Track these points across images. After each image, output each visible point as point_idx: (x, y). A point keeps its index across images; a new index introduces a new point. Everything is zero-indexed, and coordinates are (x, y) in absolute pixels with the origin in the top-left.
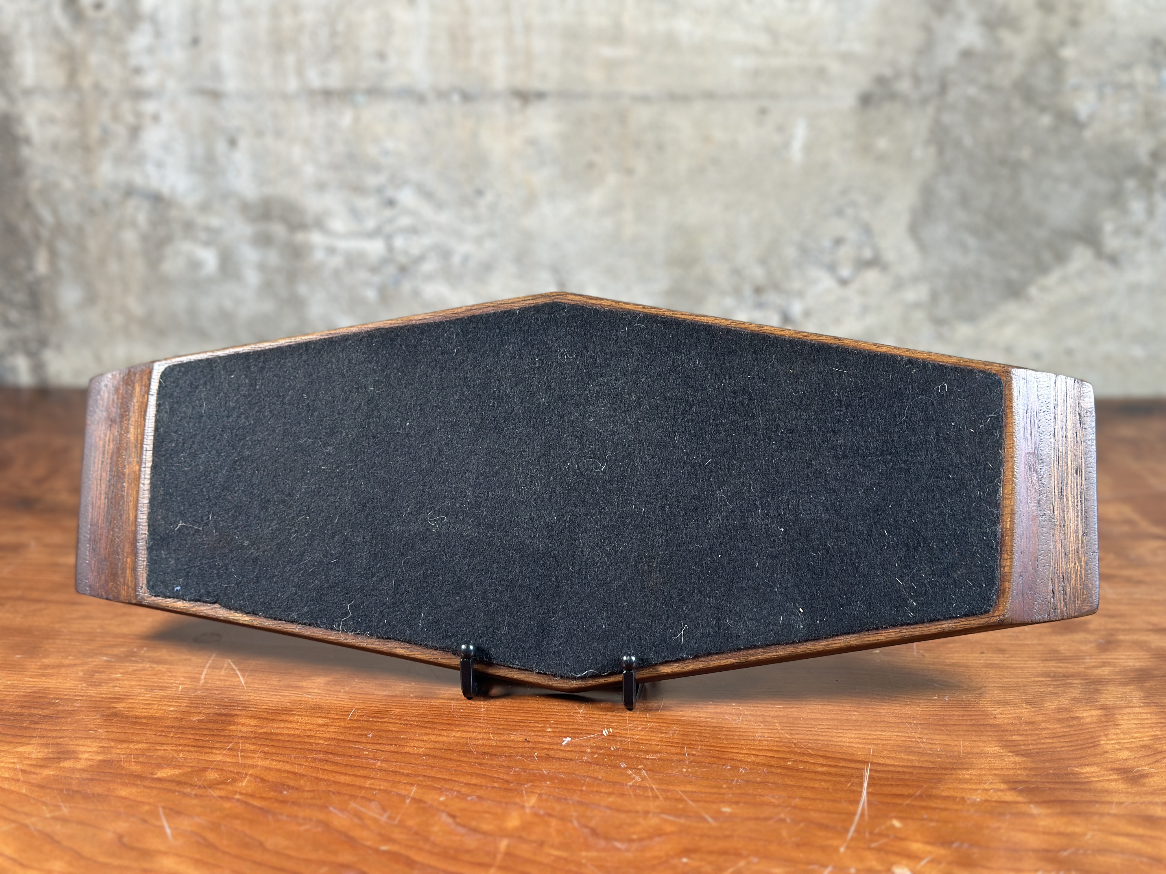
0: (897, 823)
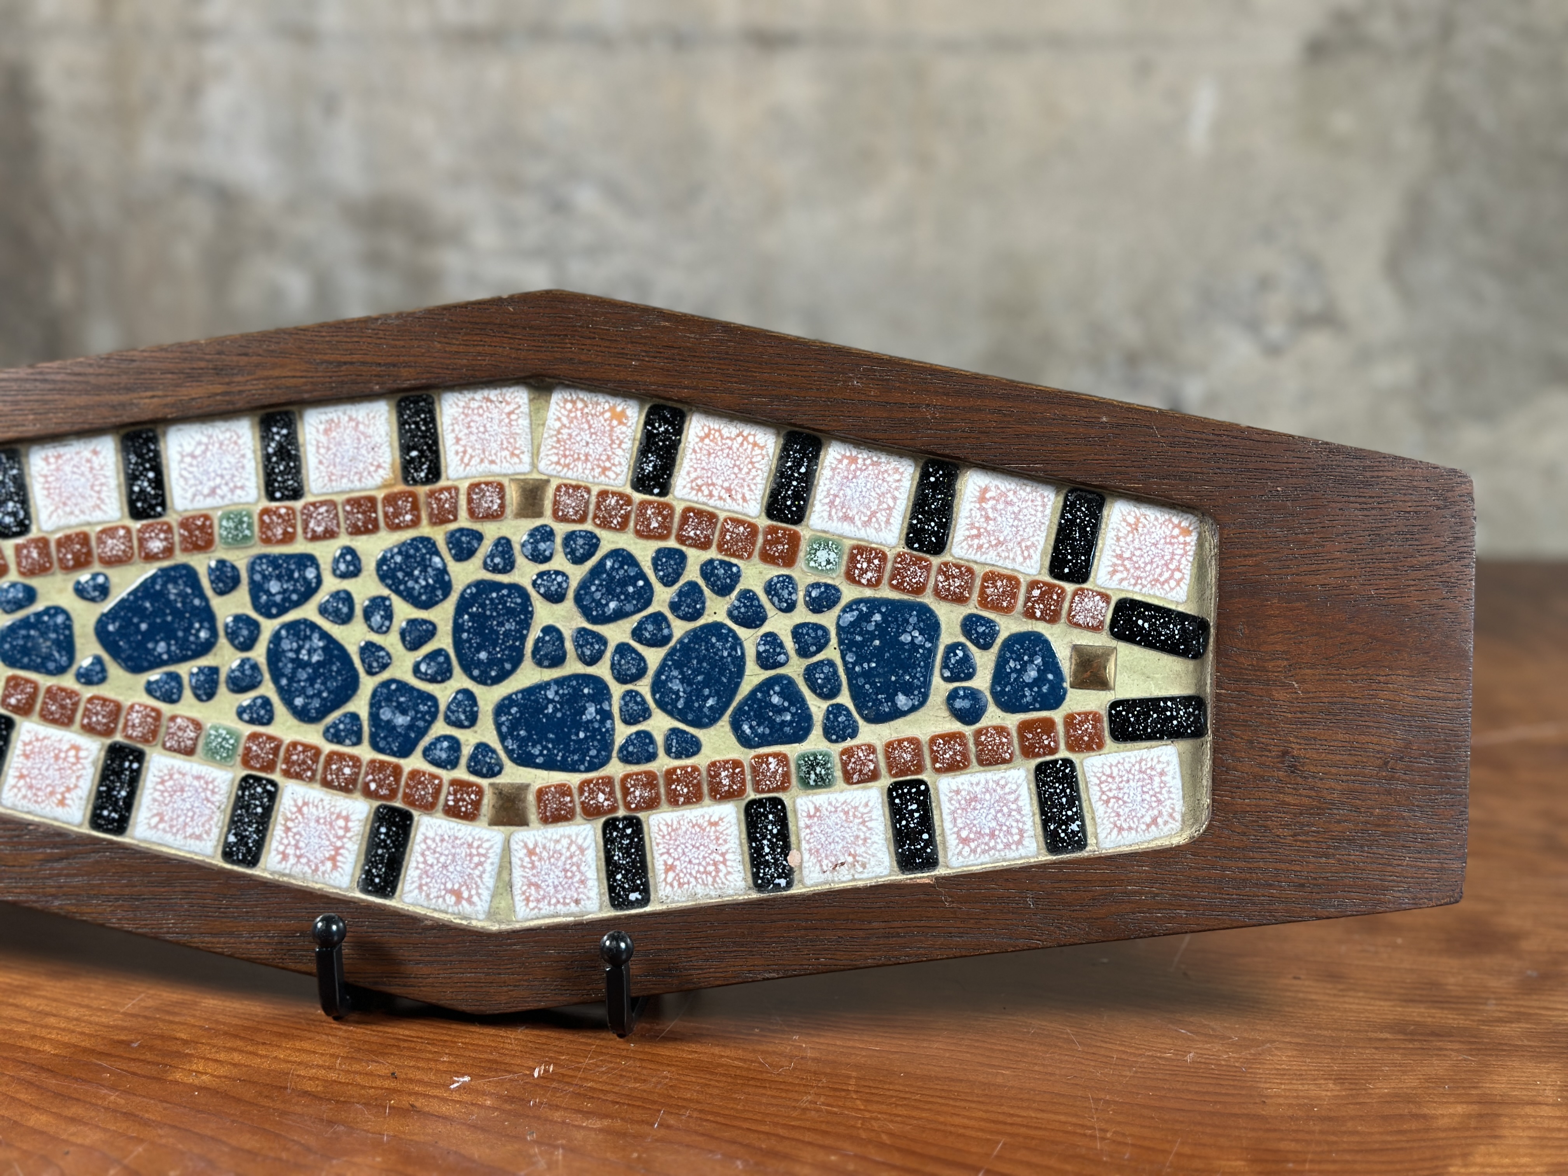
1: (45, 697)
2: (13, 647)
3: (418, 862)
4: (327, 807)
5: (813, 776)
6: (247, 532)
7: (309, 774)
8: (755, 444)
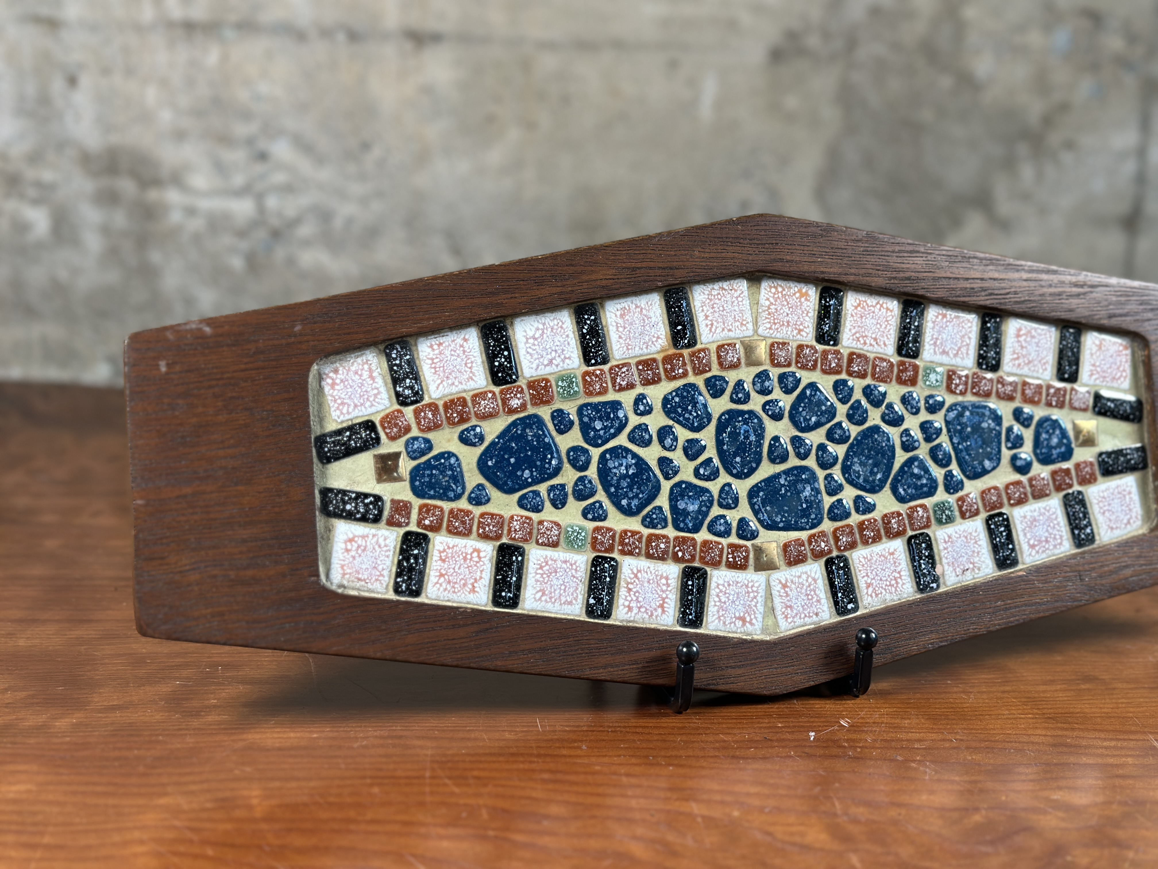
1: (449, 517)
2: (422, 484)
3: (715, 602)
4: (653, 572)
5: (944, 517)
6: (576, 389)
7: (637, 551)
8: (887, 309)
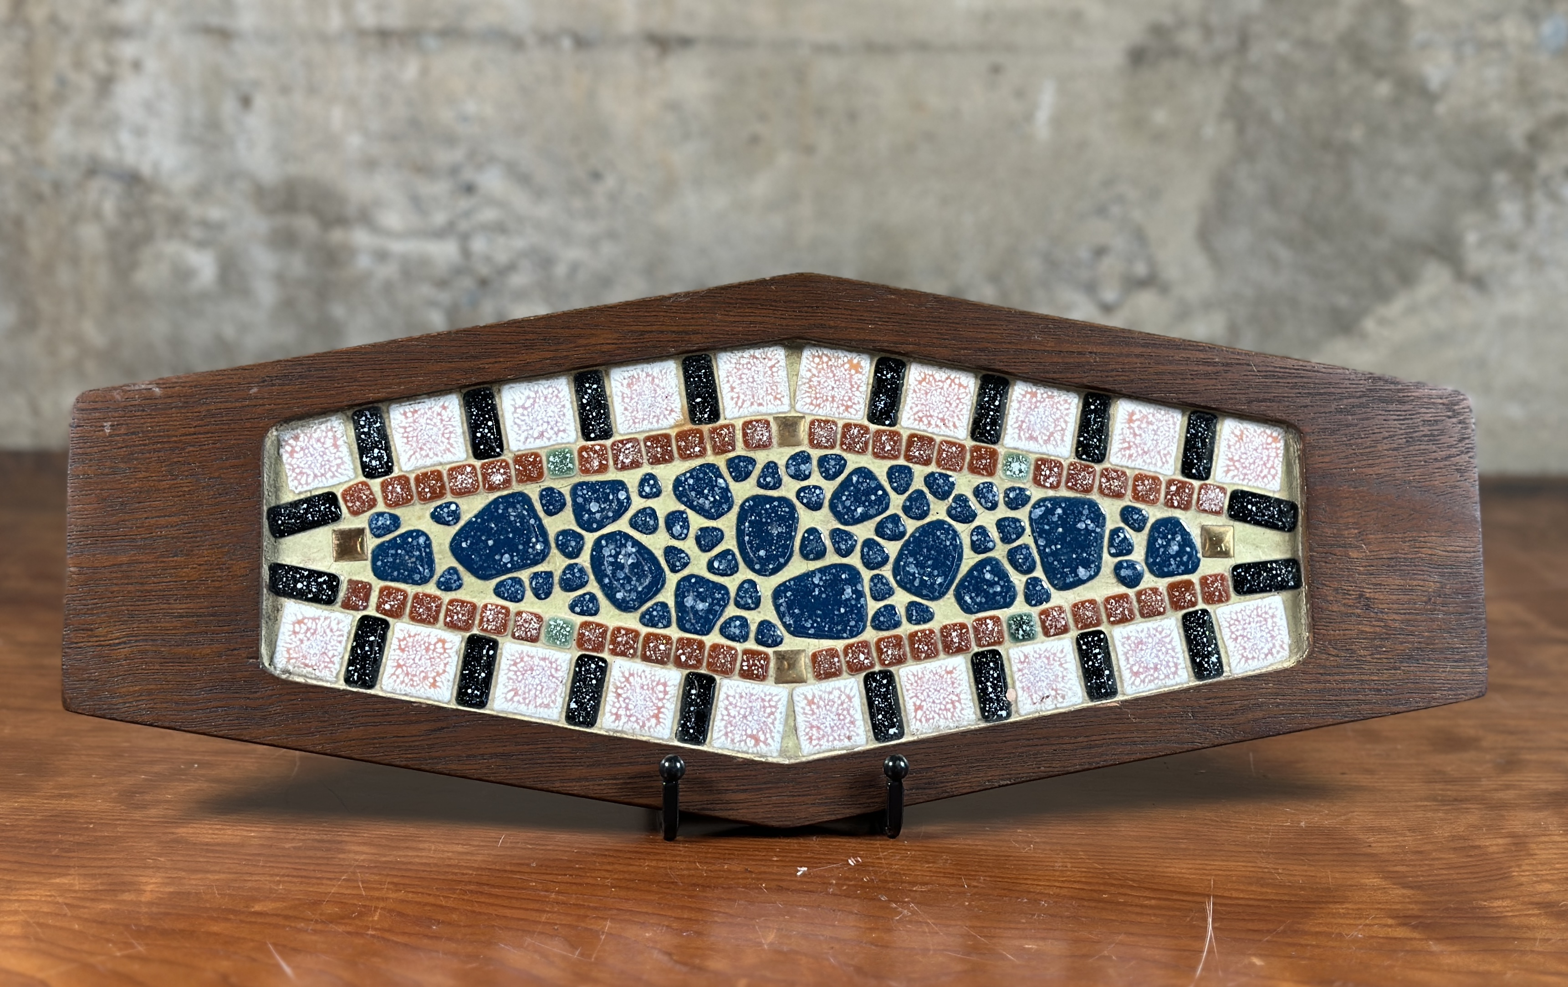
0: (1257, 961)
1: (413, 602)
2: (384, 564)
3: (723, 715)
4: (649, 676)
5: (1021, 632)
6: (570, 465)
7: (632, 651)
8: (960, 385)
